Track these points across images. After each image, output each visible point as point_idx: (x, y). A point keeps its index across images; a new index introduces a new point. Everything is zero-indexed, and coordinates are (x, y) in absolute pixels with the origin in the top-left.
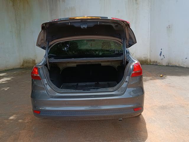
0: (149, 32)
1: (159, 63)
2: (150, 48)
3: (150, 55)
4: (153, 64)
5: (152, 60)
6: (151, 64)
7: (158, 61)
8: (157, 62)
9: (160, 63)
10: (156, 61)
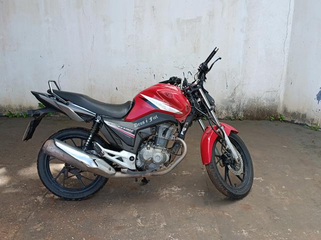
0: (290, 27)
1: (313, 120)
2: (288, 73)
3: (285, 95)
4: (292, 122)
5: (292, 108)
6: (286, 119)
7: (311, 115)
8: (304, 116)
9: (315, 122)
10: (302, 113)
